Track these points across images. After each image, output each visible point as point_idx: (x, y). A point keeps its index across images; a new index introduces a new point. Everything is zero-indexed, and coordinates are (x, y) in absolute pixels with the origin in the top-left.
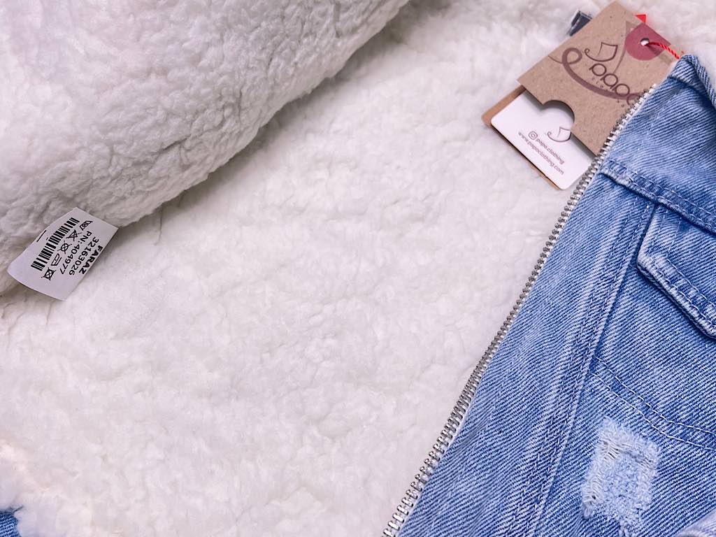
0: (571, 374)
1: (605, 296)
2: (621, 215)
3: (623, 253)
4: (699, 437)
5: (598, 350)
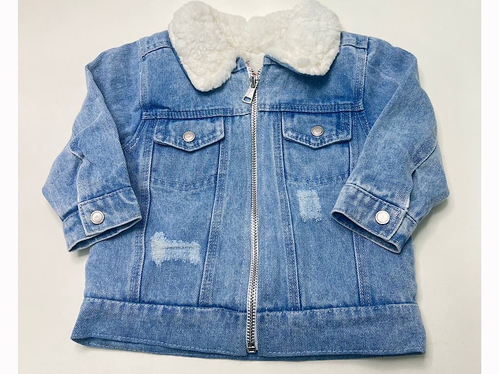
0: (280, 184)
1: (280, 154)
2: (272, 123)
3: (278, 136)
4: (326, 181)
5: (285, 172)
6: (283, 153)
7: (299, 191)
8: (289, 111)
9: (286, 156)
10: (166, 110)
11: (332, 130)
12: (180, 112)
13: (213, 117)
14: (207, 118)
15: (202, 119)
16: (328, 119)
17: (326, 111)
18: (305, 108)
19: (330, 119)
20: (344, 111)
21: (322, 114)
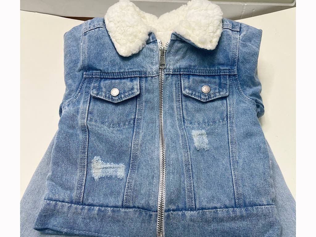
1: (179, 105)
5: (183, 118)
6: (182, 105)
7: (193, 131)
8: (187, 74)
9: (184, 106)
10: (99, 71)
11: (215, 89)
12: (108, 73)
13: (131, 77)
14: (128, 78)
15: (124, 78)
16: (213, 80)
17: (211, 74)
18: (198, 71)
19: (215, 80)
20: (224, 75)
21: (209, 76)
